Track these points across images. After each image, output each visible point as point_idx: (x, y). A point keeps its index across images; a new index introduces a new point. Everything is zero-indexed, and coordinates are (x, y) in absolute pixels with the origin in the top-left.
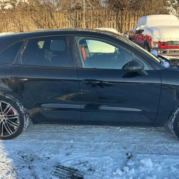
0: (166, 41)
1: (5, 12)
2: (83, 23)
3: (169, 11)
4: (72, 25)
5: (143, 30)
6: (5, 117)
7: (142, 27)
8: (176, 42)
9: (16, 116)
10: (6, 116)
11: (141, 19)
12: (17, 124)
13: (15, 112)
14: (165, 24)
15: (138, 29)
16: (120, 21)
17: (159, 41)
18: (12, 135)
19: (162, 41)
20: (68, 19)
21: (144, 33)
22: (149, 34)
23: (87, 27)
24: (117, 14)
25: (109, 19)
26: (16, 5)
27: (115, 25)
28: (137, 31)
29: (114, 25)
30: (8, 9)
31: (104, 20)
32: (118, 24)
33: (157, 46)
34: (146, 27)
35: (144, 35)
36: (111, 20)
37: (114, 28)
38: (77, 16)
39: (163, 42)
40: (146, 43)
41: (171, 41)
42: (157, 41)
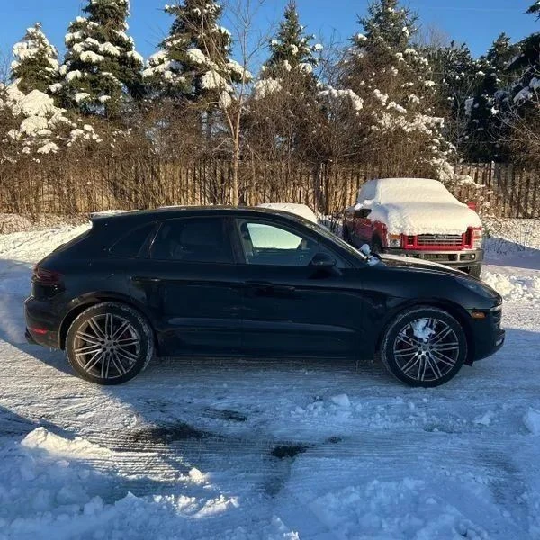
0: (416, 233)
1: (38, 161)
2: (231, 191)
3: (436, 167)
4: (205, 193)
5: (370, 211)
6: (115, 344)
7: (368, 203)
8: (437, 235)
9: (135, 341)
10: (117, 341)
11: (367, 186)
12: (135, 354)
13: (133, 335)
14: (418, 199)
15: (358, 207)
16: (322, 189)
17: (402, 234)
18: (124, 374)
19: (408, 233)
20: (195, 179)
21: (372, 217)
22: (382, 219)
23: (242, 201)
24: (315, 173)
25: (296, 181)
26: (69, 145)
27: (311, 198)
28: (356, 211)
29: (307, 197)
30: (47, 152)
31: (285, 186)
32: (317, 194)
33: (398, 244)
34: (375, 203)
35: (373, 221)
36: (300, 185)
37: (307, 204)
38: (218, 172)
39: (410, 237)
40: (377, 237)
41: (427, 235)
42: (397, 232)
